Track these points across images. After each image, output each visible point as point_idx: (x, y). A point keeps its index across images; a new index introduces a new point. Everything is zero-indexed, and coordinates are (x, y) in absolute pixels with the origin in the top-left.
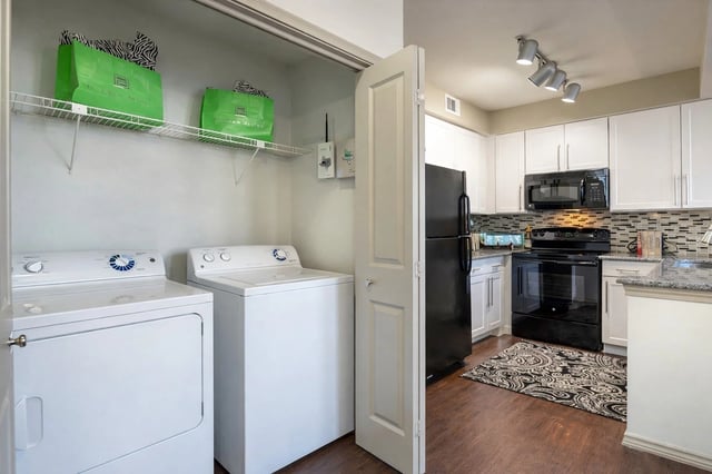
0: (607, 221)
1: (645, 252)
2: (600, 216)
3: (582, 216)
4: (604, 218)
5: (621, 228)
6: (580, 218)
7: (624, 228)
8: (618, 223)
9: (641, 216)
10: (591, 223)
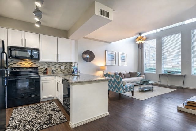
0: (37, 64)
1: (48, 73)
2: (35, 63)
3: (29, 63)
4: (36, 63)
6: (28, 63)
7: (42, 66)
8: (40, 65)
9: (46, 63)
10: (32, 65)
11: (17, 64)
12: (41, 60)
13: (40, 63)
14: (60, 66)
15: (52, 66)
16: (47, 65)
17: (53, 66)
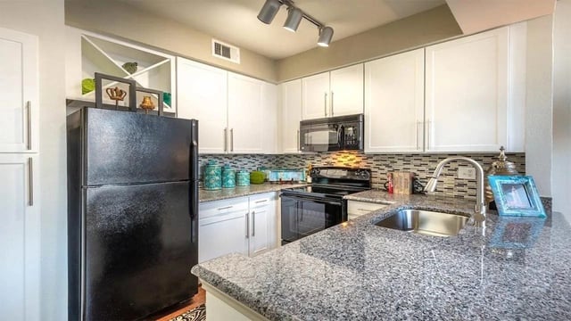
0: (369, 161)
1: (396, 191)
3: (352, 157)
5: (381, 167)
6: (349, 158)
7: (384, 167)
8: (379, 163)
9: (397, 157)
10: (358, 162)
11: (328, 160)
12: (370, 148)
13: (379, 158)
14: (456, 169)
15: (420, 168)
16: (401, 162)
17: (423, 168)
